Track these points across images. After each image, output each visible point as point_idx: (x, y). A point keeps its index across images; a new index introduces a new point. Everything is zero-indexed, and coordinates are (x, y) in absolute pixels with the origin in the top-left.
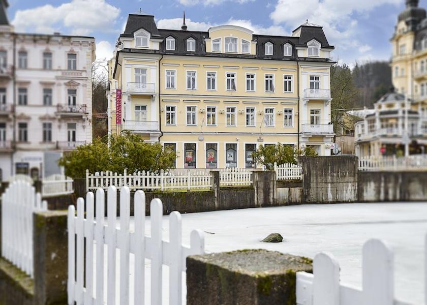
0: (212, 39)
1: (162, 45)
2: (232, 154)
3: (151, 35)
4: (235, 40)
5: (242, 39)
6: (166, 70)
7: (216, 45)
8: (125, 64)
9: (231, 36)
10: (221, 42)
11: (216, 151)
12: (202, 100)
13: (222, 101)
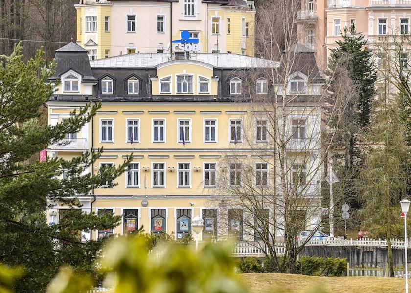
0: (160, 78)
1: (97, 88)
2: (187, 223)
3: (83, 77)
4: (190, 77)
5: (198, 75)
6: (100, 119)
7: (165, 86)
8: (51, 115)
9: (185, 72)
10: (171, 80)
11: (165, 219)
12: (146, 155)
13: (171, 155)
